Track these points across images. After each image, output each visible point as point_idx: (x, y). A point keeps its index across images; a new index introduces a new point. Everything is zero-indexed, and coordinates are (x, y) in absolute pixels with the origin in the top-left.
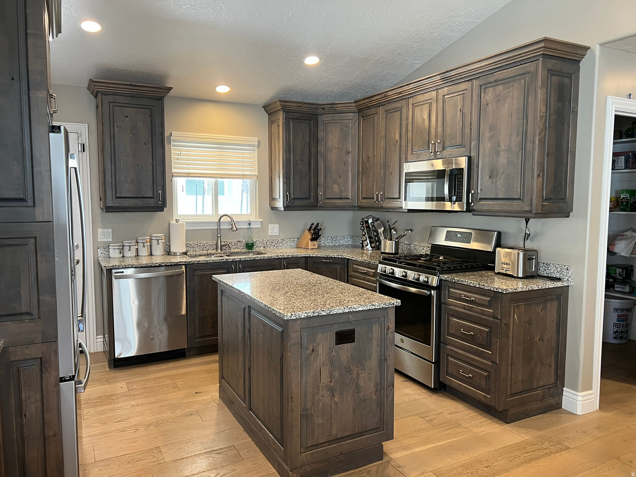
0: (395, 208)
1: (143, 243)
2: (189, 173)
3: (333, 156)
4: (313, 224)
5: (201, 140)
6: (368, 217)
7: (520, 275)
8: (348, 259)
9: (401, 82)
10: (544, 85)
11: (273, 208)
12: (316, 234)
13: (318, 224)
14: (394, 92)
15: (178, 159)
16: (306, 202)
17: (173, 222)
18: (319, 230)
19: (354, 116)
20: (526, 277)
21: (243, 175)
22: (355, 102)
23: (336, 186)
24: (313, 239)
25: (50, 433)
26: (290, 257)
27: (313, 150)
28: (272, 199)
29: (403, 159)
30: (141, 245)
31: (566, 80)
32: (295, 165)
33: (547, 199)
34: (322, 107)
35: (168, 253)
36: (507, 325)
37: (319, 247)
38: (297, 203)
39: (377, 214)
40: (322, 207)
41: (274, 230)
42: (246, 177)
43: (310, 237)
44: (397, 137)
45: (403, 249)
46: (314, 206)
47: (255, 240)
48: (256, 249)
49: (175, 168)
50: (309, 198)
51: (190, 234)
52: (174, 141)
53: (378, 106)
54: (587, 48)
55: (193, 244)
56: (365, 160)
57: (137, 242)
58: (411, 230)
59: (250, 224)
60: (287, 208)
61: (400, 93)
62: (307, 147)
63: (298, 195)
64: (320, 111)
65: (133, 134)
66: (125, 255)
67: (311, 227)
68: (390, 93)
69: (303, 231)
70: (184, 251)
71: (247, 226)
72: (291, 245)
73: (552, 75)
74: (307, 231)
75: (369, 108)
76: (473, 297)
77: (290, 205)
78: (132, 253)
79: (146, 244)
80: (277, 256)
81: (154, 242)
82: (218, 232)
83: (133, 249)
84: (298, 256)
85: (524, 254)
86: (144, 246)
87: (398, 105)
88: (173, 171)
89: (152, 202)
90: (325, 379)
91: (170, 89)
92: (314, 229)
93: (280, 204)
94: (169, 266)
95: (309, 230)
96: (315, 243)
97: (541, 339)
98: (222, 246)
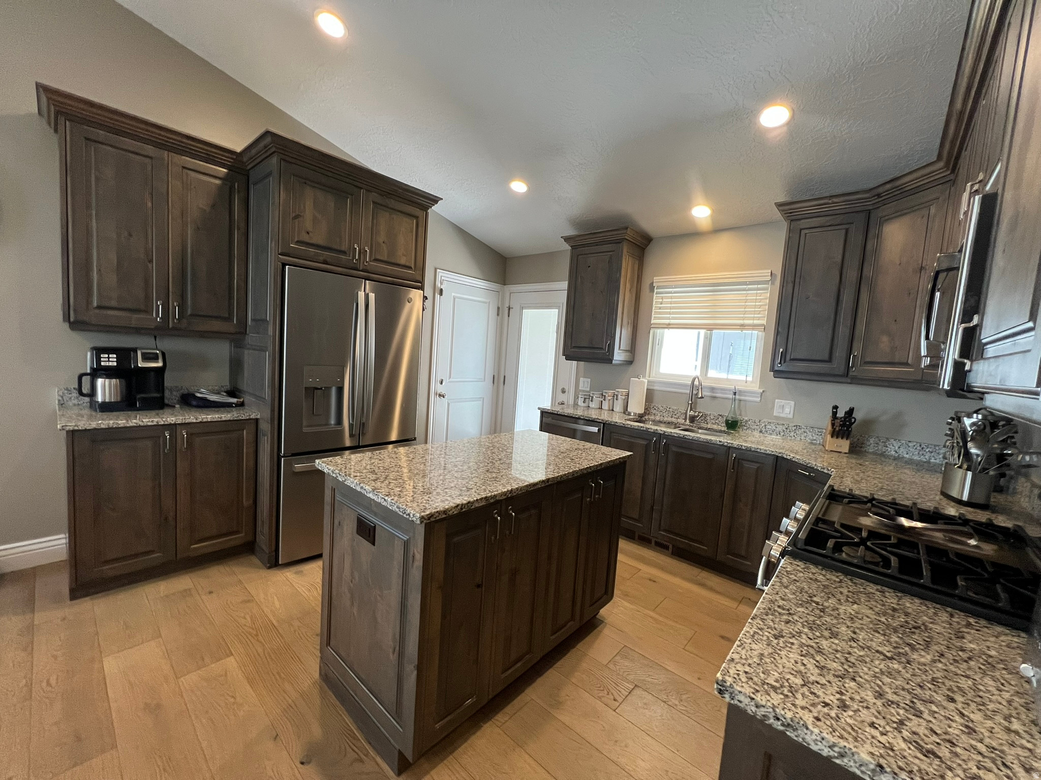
2: (669, 324)
4: (836, 408)
5: (691, 282)
6: (977, 412)
13: (852, 409)
15: (660, 308)
16: (819, 367)
17: (634, 378)
21: (742, 325)
23: (885, 339)
26: (744, 448)
30: (607, 398)
32: (804, 303)
34: (876, 192)
38: (799, 367)
40: (856, 377)
41: (784, 410)
42: (746, 327)
43: (830, 428)
46: (846, 376)
47: (746, 418)
49: (656, 318)
50: (829, 361)
52: (658, 287)
55: (661, 408)
57: (603, 395)
59: (735, 394)
60: (779, 373)
63: (802, 354)
65: (593, 283)
66: (590, 405)
67: (834, 413)
72: (815, 438)
77: (784, 369)
80: (720, 442)
81: (616, 397)
82: (689, 400)
84: (759, 450)
88: (652, 322)
89: (600, 354)
92: (843, 418)
94: (586, 420)
96: (843, 442)
98: (691, 416)
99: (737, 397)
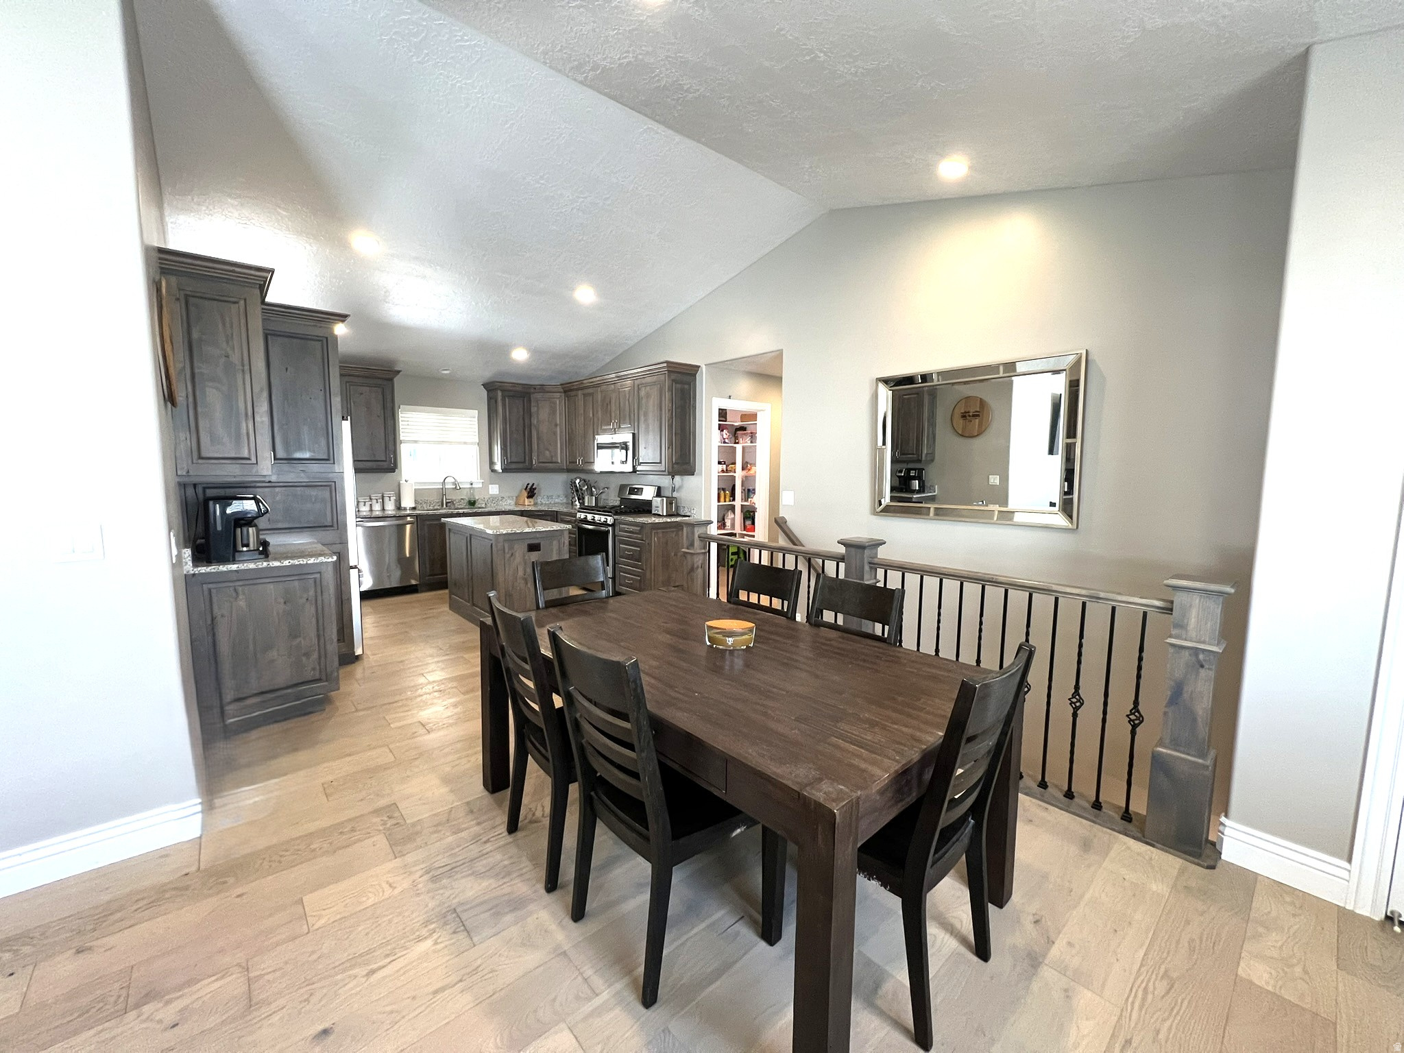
0: (589, 470)
1: (377, 500)
2: (414, 441)
3: (544, 428)
4: (528, 484)
6: (576, 479)
7: (665, 514)
8: (557, 511)
9: (593, 373)
10: (671, 389)
11: (493, 471)
12: (531, 493)
13: (533, 484)
14: (588, 381)
15: (406, 429)
16: (521, 466)
17: (403, 482)
18: (535, 489)
19: (561, 396)
20: (669, 515)
21: (465, 442)
22: (561, 385)
23: (547, 452)
24: (528, 497)
25: (345, 597)
26: (507, 510)
27: (527, 421)
28: (492, 463)
29: (596, 433)
30: (374, 501)
31: (686, 386)
32: (511, 432)
33: (676, 463)
34: (534, 387)
35: (399, 507)
36: (650, 544)
37: (535, 504)
38: (513, 466)
39: (583, 476)
40: (536, 469)
41: (494, 490)
42: (467, 444)
43: (526, 495)
44: (591, 415)
45: (601, 504)
46: (529, 469)
47: (477, 498)
48: (477, 505)
49: (403, 436)
50: (524, 462)
51: (417, 492)
53: (578, 389)
54: (700, 366)
55: (421, 500)
56: (570, 431)
57: (371, 499)
58: (607, 488)
59: (472, 484)
60: (505, 470)
61: (592, 382)
62: (521, 419)
63: (514, 459)
64: (532, 390)
65: (367, 408)
66: (361, 509)
67: (527, 487)
68: (585, 382)
69: (521, 491)
70: (414, 506)
71: (469, 486)
72: (509, 501)
73: (676, 383)
74: (524, 490)
75: (571, 390)
76: (632, 528)
77: (507, 467)
78: (367, 508)
79: (379, 501)
80: (496, 510)
81: (386, 499)
82: (443, 492)
83: (368, 504)
84: (515, 509)
85: (667, 500)
86: (377, 502)
87: (590, 391)
88: (402, 438)
89: (385, 465)
90: (521, 573)
91: (399, 372)
92: (530, 489)
93: (498, 467)
94: (399, 517)
95: (526, 489)
96: (531, 500)
97: (676, 555)
98: (447, 503)
99: (473, 486)
